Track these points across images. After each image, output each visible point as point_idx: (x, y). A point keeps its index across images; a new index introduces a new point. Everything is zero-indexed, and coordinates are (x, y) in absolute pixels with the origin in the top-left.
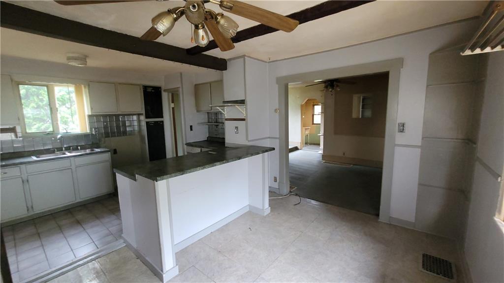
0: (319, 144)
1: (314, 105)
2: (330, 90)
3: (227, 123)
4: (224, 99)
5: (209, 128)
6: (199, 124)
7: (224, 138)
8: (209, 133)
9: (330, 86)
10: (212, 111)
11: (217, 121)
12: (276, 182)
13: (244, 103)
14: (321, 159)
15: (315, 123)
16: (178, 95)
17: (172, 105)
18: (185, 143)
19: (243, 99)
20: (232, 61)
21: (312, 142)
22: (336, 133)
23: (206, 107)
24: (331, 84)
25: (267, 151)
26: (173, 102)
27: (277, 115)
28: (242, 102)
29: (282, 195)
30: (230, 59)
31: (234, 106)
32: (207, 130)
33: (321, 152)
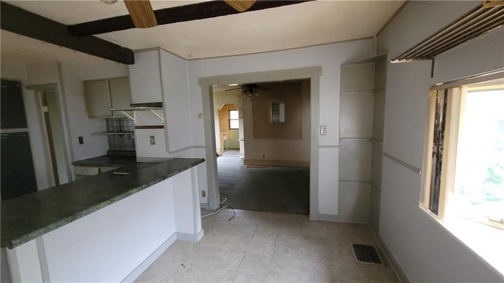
0: (238, 149)
1: (229, 111)
2: (250, 95)
3: (137, 131)
4: (131, 100)
5: (109, 139)
6: (92, 134)
7: (135, 151)
8: (110, 145)
9: (249, 91)
10: (114, 117)
11: (121, 130)
12: (205, 196)
13: (162, 107)
14: (243, 163)
15: (231, 128)
16: (54, 95)
17: (45, 109)
18: (70, 161)
19: (161, 101)
20: (142, 53)
21: (231, 147)
22: (255, 137)
23: (103, 111)
24: (250, 89)
25: (196, 164)
26: (45, 104)
27: (202, 120)
28: (159, 105)
29: (213, 211)
30: (139, 51)
31: (149, 109)
32: (107, 142)
33: (242, 157)
